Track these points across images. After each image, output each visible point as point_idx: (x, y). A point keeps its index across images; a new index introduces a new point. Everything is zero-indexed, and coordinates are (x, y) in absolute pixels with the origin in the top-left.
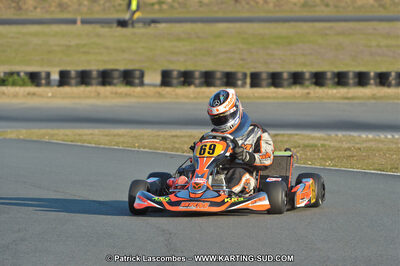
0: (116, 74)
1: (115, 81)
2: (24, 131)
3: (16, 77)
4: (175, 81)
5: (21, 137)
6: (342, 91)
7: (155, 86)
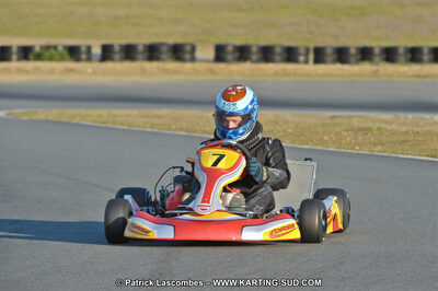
0: (164, 49)
1: (163, 56)
2: (55, 111)
3: (53, 51)
4: (229, 57)
5: (50, 118)
6: (415, 68)
7: (207, 61)
